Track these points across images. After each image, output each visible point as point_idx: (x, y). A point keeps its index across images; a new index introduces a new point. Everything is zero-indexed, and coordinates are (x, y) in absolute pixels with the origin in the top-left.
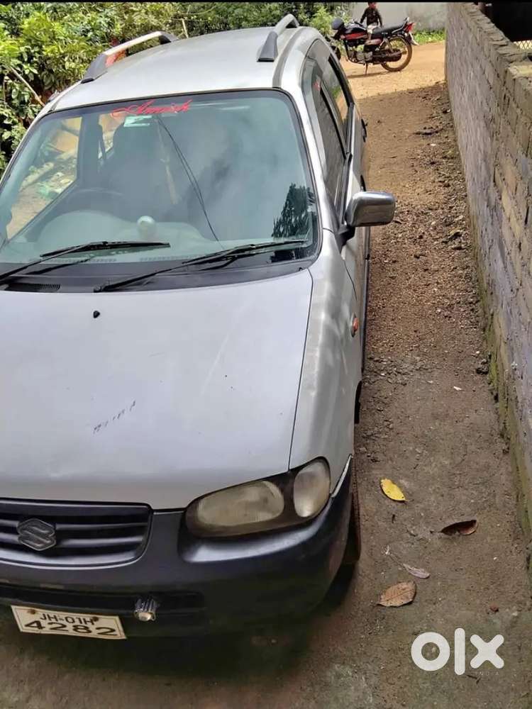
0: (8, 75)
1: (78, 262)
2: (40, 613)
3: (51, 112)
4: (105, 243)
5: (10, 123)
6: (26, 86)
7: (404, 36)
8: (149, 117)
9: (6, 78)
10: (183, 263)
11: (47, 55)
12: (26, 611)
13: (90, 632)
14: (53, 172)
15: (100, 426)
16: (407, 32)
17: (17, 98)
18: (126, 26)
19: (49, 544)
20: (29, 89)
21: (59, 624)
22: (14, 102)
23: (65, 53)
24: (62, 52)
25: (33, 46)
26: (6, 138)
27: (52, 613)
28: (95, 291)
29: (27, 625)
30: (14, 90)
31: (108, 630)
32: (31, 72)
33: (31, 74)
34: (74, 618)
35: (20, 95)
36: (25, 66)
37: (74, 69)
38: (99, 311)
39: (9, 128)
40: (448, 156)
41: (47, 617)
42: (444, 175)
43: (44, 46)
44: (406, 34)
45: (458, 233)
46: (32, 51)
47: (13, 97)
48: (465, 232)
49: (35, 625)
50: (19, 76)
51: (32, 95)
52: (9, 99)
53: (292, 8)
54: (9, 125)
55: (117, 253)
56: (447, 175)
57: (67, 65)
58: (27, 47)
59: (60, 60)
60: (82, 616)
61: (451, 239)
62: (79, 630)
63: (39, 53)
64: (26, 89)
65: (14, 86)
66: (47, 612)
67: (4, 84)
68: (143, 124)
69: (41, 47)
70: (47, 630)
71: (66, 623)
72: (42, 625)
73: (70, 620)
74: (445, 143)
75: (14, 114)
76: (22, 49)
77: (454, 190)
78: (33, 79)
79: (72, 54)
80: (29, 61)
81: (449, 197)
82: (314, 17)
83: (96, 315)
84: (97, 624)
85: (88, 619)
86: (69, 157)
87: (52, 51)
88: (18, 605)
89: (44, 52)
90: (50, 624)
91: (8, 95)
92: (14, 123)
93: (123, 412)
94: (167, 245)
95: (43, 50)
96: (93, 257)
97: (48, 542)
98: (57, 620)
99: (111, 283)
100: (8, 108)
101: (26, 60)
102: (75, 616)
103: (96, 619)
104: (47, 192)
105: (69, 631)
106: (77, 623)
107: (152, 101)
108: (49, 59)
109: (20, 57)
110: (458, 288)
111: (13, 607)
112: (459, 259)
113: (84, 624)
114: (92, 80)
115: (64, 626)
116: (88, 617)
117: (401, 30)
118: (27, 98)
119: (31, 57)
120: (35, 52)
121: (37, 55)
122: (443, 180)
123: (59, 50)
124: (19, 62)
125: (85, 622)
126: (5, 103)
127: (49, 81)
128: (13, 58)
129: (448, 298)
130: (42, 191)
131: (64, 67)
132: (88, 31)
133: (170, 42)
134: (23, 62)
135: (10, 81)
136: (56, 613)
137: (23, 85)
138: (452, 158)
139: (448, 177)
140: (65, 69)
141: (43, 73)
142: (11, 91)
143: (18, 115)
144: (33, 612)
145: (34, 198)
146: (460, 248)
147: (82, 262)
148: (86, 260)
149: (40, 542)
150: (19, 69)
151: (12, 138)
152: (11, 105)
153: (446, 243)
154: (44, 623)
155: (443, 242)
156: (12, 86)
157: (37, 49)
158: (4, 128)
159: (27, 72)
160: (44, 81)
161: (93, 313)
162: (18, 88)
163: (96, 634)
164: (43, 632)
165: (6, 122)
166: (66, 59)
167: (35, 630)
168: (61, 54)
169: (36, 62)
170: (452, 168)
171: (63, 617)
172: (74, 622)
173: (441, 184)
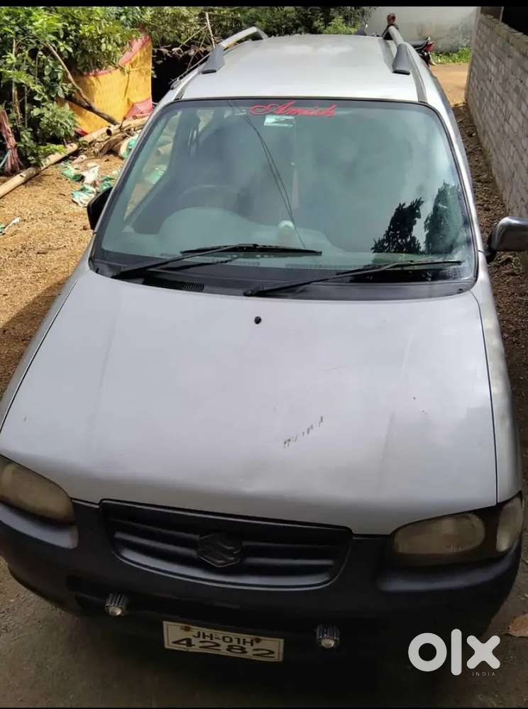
0: (42, 50)
1: (217, 263)
2: (195, 630)
3: (177, 101)
4: (255, 245)
5: (40, 99)
6: (60, 64)
7: (424, 55)
8: (290, 118)
9: (40, 53)
10: (338, 274)
11: (85, 34)
12: (179, 627)
13: (245, 652)
14: (76, 154)
15: (289, 440)
16: (427, 51)
17: (49, 75)
18: (155, 13)
19: (232, 561)
20: (63, 67)
21: (213, 643)
22: (45, 79)
23: (102, 34)
24: (100, 33)
25: (70, 23)
26: (35, 115)
27: (208, 632)
28: (246, 295)
29: (175, 642)
30: (47, 67)
31: (267, 652)
32: (66, 50)
33: (66, 52)
34: (233, 637)
35: (53, 72)
36: (61, 44)
37: (110, 52)
38: (262, 317)
39: (38, 104)
40: (483, 180)
41: (201, 634)
42: (481, 198)
43: (81, 25)
44: (426, 54)
45: (509, 258)
46: (69, 29)
47: (46, 73)
48: (514, 258)
49: (185, 642)
50: (55, 53)
51: (65, 74)
52: (41, 75)
53: (308, 14)
54: (38, 101)
55: (262, 257)
56: (485, 199)
57: (103, 47)
58: (65, 23)
59: (96, 42)
60: (242, 636)
61: (502, 264)
62: (233, 650)
63: (76, 31)
64: (60, 67)
65: (48, 63)
66: (203, 630)
67: (37, 59)
68: (286, 125)
69: (77, 25)
70: (197, 647)
71: (222, 642)
72: (193, 643)
73: (227, 639)
74: (476, 166)
75: (45, 90)
76: (60, 25)
77: (495, 214)
78: (67, 57)
79: (108, 36)
80: (64, 39)
81: (491, 221)
82: (329, 25)
83: (258, 321)
84: (256, 646)
85: (248, 640)
86: (92, 140)
87: (89, 31)
88: (171, 621)
89: (80, 31)
90: (201, 642)
91: (40, 71)
92: (44, 100)
93: (312, 427)
94: (319, 254)
95: (81, 29)
96: (236, 258)
97: (232, 558)
98: (212, 639)
99: (265, 289)
100: (38, 84)
101: (62, 36)
102: (233, 635)
103: (258, 641)
104: (73, 175)
105: (223, 650)
106: (235, 642)
107: (294, 102)
108: (86, 38)
109: (56, 34)
110: (519, 313)
111: (165, 623)
112: (514, 284)
113: (241, 645)
114: (215, 71)
115: (218, 645)
116: (248, 638)
117: (422, 49)
118: (60, 76)
119: (67, 34)
120: (71, 30)
121: (74, 33)
122: (482, 203)
123: (96, 31)
124: (54, 38)
125: (244, 642)
126: (37, 79)
127: (83, 61)
128: (49, 33)
129: (512, 324)
130: (66, 172)
131: (99, 49)
132: (121, 15)
133: (262, 39)
134: (59, 38)
135: (44, 57)
136: (213, 631)
137: (57, 62)
138: (486, 182)
139: (487, 201)
140: (101, 50)
141: (78, 53)
142: (44, 67)
143: (47, 93)
144: (187, 629)
145: (58, 178)
146: (513, 274)
147: (221, 262)
148: (226, 262)
149: (222, 558)
150: (54, 45)
151: (42, 115)
152: (43, 82)
153: (498, 267)
154: (194, 641)
155: (495, 266)
156: (45, 62)
157: (73, 27)
158: (33, 105)
159: (62, 50)
160: (78, 60)
161: (254, 319)
162: (51, 64)
163: (251, 655)
164: (191, 649)
165: (36, 98)
166: (103, 41)
167: (183, 648)
168: (98, 35)
169: (71, 40)
170: (490, 192)
171: (221, 636)
172: (231, 641)
173: (481, 207)
